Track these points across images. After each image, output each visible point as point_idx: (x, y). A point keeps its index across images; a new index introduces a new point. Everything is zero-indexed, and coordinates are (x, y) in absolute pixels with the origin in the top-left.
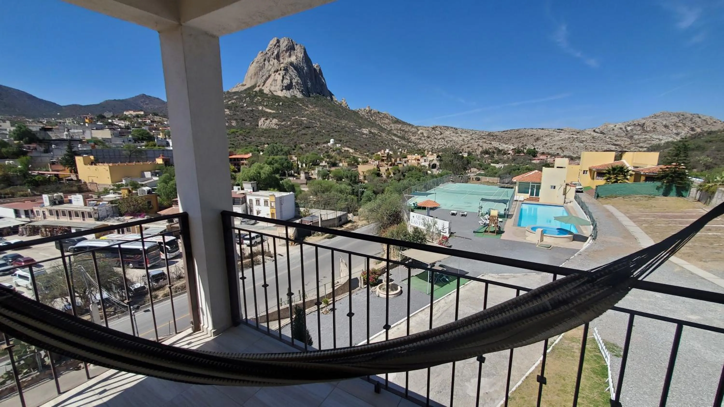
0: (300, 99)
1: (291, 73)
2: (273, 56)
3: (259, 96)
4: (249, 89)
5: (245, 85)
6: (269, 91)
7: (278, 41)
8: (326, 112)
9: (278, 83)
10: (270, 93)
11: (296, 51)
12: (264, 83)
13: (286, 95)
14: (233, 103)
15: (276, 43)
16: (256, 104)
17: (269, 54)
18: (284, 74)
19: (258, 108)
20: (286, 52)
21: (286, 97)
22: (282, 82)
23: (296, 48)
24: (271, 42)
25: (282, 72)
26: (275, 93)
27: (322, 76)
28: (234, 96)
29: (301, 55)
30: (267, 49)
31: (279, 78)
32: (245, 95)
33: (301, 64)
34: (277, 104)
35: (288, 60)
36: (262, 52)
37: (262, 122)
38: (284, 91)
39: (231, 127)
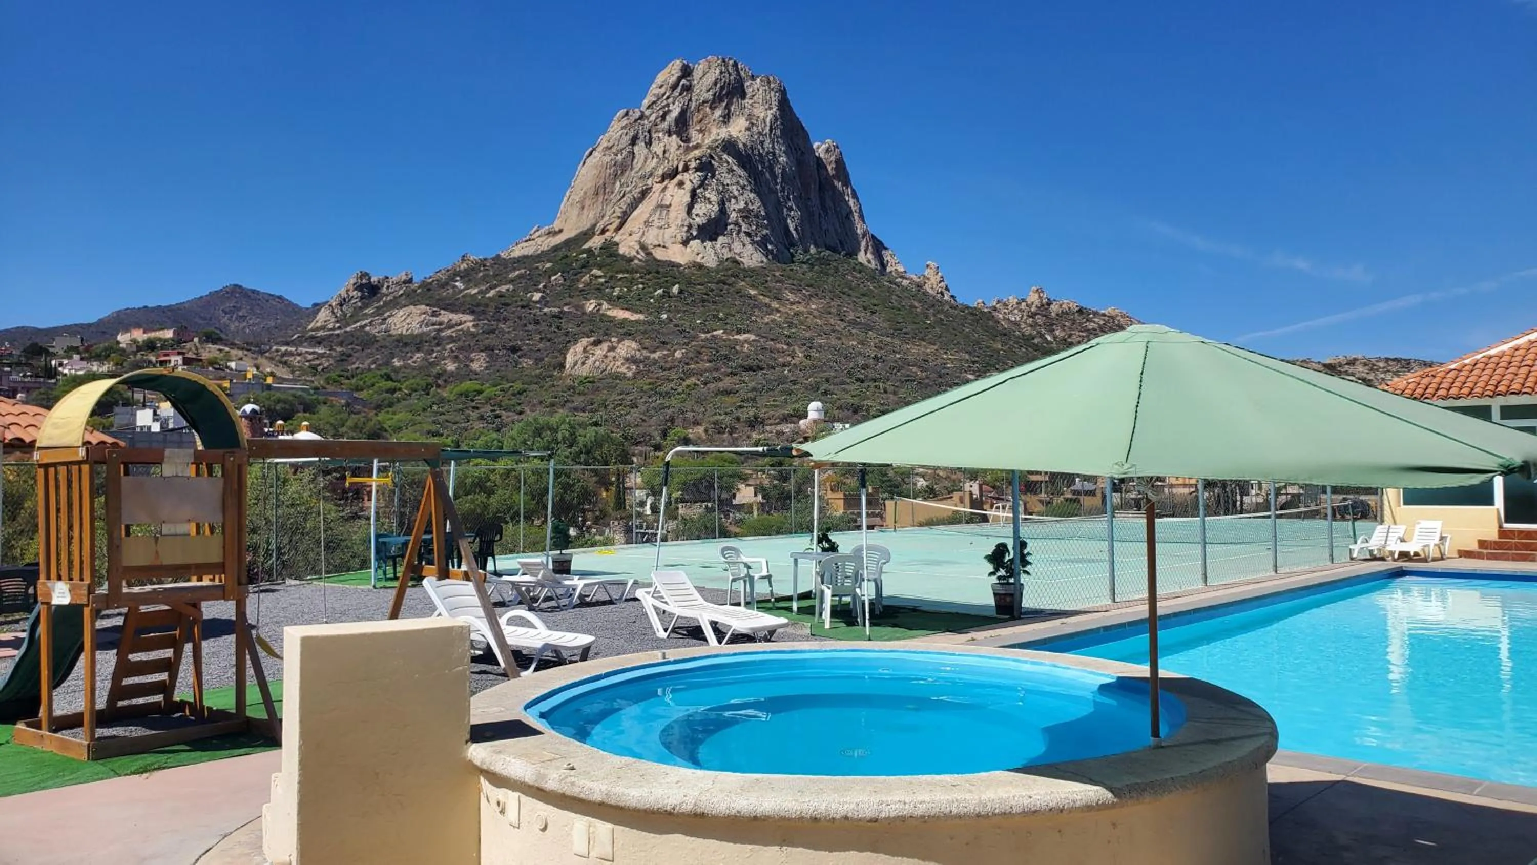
0: (753, 270)
1: (727, 179)
2: (665, 125)
3: (600, 269)
4: (568, 243)
5: (561, 231)
6: (637, 247)
7: (686, 72)
8: (851, 316)
9: (672, 214)
10: (642, 255)
11: (747, 102)
12: (624, 218)
13: (698, 259)
14: (501, 295)
15: (679, 79)
16: (585, 294)
17: (652, 118)
18: (696, 182)
19: (580, 307)
20: (712, 108)
21: (700, 267)
22: (689, 212)
23: (749, 91)
24: (660, 78)
25: (691, 178)
26: (659, 254)
27: (847, 183)
28: (515, 269)
29: (766, 113)
30: (646, 102)
31: (678, 197)
32: (548, 265)
33: (768, 144)
34: (660, 291)
35: (717, 133)
36: (627, 114)
37: (580, 355)
38: (695, 244)
39: (466, 374)
